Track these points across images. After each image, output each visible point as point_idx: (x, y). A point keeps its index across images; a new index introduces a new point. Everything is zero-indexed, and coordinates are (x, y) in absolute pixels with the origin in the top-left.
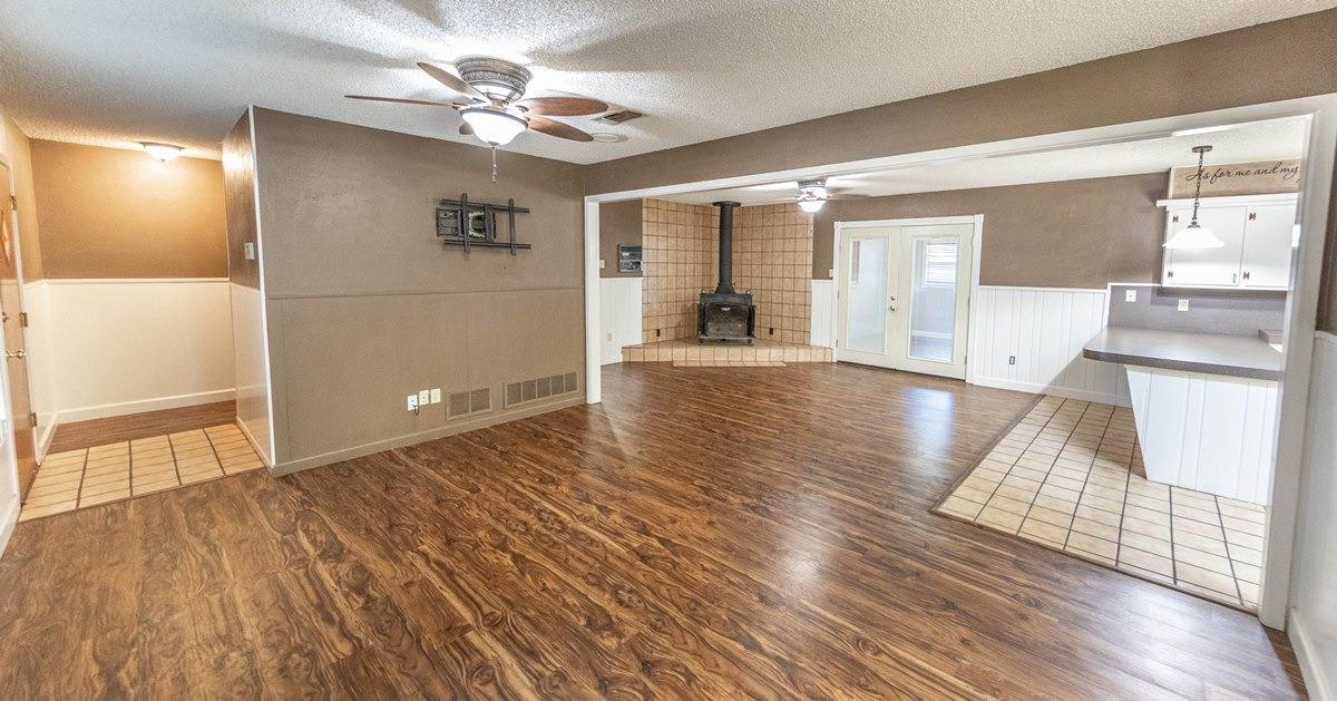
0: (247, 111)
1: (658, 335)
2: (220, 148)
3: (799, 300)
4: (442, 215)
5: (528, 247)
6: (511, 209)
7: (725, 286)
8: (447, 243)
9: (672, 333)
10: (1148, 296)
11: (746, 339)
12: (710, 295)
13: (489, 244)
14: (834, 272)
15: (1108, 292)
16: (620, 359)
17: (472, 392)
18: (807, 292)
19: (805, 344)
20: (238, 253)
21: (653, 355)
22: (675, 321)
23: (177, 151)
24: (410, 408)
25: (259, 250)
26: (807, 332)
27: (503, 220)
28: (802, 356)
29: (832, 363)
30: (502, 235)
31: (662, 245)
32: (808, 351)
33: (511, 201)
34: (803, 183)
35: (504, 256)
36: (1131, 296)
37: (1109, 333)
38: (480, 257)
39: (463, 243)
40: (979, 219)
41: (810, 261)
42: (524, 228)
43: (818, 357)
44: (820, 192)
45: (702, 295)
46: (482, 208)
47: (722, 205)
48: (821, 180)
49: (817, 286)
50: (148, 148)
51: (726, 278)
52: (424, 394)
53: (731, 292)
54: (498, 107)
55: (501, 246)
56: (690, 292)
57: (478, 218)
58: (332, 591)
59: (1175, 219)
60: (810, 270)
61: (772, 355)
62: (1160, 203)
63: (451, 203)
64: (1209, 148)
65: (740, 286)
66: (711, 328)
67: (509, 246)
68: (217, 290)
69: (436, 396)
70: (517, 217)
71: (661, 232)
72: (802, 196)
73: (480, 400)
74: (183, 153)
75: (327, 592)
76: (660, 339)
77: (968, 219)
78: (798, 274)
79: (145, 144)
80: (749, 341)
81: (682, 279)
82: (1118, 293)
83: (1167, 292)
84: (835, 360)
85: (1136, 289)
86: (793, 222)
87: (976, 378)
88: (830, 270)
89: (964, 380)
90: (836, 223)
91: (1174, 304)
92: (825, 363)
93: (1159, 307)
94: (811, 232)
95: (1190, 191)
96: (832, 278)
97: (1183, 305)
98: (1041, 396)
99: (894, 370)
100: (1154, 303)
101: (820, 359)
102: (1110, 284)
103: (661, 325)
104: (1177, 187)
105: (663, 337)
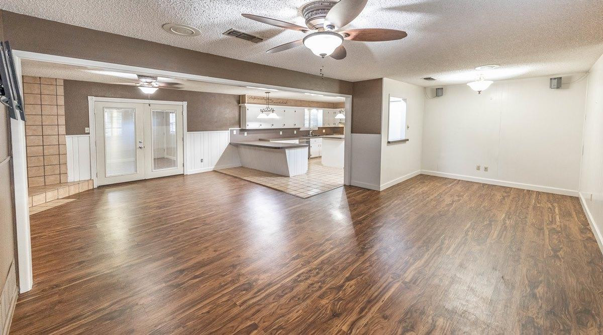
3: (51, 151)
14: (91, 129)
15: (229, 131)
18: (60, 145)
19: (62, 183)
26: (64, 174)
29: (93, 189)
36: (235, 132)
40: (185, 104)
41: (62, 122)
49: (72, 142)
59: (248, 110)
60: (63, 128)
62: (243, 104)
77: (181, 103)
82: (232, 131)
83: (243, 131)
84: (95, 186)
85: (236, 130)
86: (37, 91)
87: (189, 171)
88: (86, 128)
89: (183, 174)
90: (89, 98)
91: (244, 134)
92: (88, 190)
93: (241, 135)
94: (61, 101)
95: (250, 102)
96: (89, 133)
97: (246, 134)
98: (214, 171)
99: (145, 180)
100: (240, 134)
101: (86, 188)
102: (230, 129)
104: (247, 100)
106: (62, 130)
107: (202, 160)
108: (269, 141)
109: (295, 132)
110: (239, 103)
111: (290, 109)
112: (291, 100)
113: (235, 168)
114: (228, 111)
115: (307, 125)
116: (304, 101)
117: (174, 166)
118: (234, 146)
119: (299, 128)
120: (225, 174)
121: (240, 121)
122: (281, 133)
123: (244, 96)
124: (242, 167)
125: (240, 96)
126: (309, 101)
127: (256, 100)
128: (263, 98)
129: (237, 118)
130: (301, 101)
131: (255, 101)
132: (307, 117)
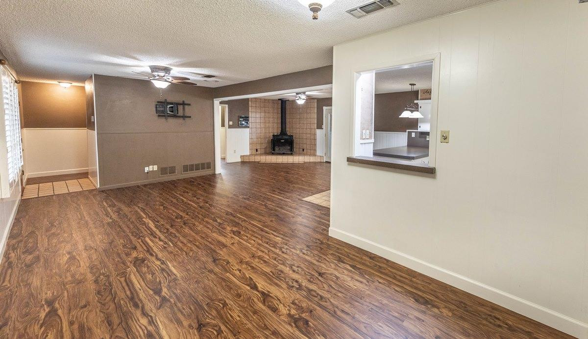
0: (92, 75)
1: (257, 151)
2: (85, 83)
3: (312, 137)
4: (158, 106)
5: (190, 117)
6: (184, 104)
7: (283, 132)
8: (159, 116)
9: (263, 151)
10: (418, 135)
12: (277, 136)
13: (175, 116)
14: (324, 126)
15: (407, 133)
16: (239, 160)
17: (169, 167)
18: (315, 134)
19: (315, 155)
20: (89, 119)
21: (252, 159)
22: (264, 146)
23: (70, 84)
24: (146, 171)
25: (95, 118)
26: (315, 150)
27: (180, 108)
28: (312, 159)
29: (323, 162)
30: (181, 113)
31: (258, 115)
32: (314, 157)
33: (183, 101)
34: (297, 94)
35: (181, 121)
36: (413, 135)
37: (408, 149)
38: (172, 121)
39: (165, 116)
41: (316, 122)
42: (188, 111)
44: (303, 97)
45: (273, 135)
46: (172, 104)
47: (281, 100)
48: (304, 93)
49: (318, 131)
50: (61, 84)
51: (284, 128)
52: (151, 167)
53: (286, 134)
54: (160, 78)
55: (180, 117)
56: (269, 134)
57: (172, 107)
58: (139, 290)
59: (421, 107)
60: (316, 125)
62: (415, 102)
63: (161, 102)
64: (415, 85)
65: (289, 132)
66: (277, 149)
67: (182, 117)
68: (82, 132)
69: (155, 168)
70: (186, 107)
71: (257, 111)
72: (297, 99)
73: (172, 170)
74: (72, 84)
75: (135, 290)
76: (257, 153)
78: (312, 127)
79: (59, 82)
80: (291, 153)
82: (410, 133)
85: (415, 132)
88: (322, 126)
90: (324, 107)
95: (425, 97)
96: (323, 129)
100: (420, 137)
101: (319, 160)
102: (407, 131)
103: (258, 147)
104: (421, 96)
105: (259, 152)
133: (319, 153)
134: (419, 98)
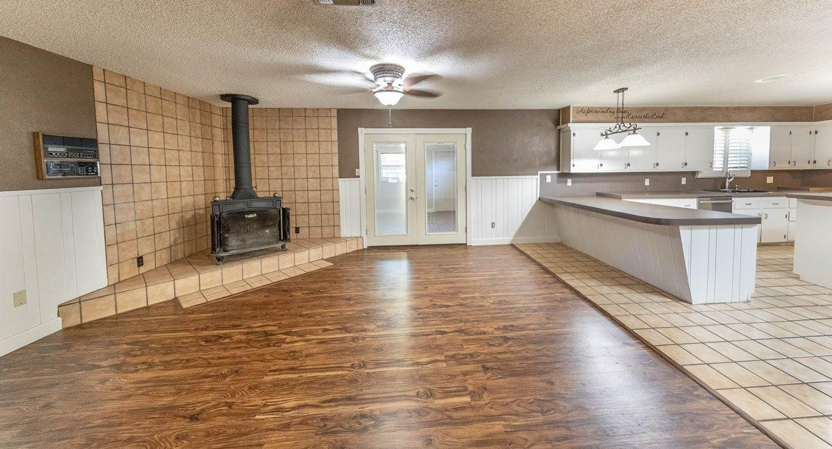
1: (141, 264)
3: (326, 197)
7: (243, 189)
9: (164, 257)
10: (555, 178)
11: (279, 245)
12: (225, 202)
14: (361, 171)
15: (538, 177)
18: (334, 190)
19: (338, 238)
21: (133, 299)
22: (167, 239)
26: (337, 226)
28: (339, 249)
29: (363, 250)
36: (549, 179)
40: (469, 131)
41: (336, 161)
43: (352, 247)
45: (212, 203)
47: (233, 99)
49: (344, 185)
51: (244, 181)
53: (253, 196)
56: (189, 200)
59: (574, 135)
61: (311, 255)
62: (566, 125)
64: (627, 89)
65: (262, 188)
66: (233, 242)
76: (143, 270)
77: (462, 130)
78: (325, 174)
80: (283, 247)
81: (177, 185)
82: (543, 177)
83: (564, 176)
84: (365, 247)
85: (550, 174)
86: (315, 126)
87: (474, 241)
88: (357, 170)
89: (466, 244)
90: (359, 129)
91: (566, 182)
92: (358, 251)
93: (559, 184)
94: (335, 137)
95: (578, 119)
96: (359, 177)
97: (569, 182)
98: (512, 245)
99: (417, 245)
100: (558, 182)
101: (354, 248)
102: (539, 172)
103: (145, 250)
104: (574, 117)
105: (149, 265)
106: (336, 171)
107: (493, 225)
108: (620, 198)
109: (684, 181)
110: (557, 123)
111: (672, 131)
112: (675, 108)
113: (548, 244)
114: (537, 139)
115: (718, 165)
116: (712, 108)
117: (454, 230)
118: (547, 204)
119: (694, 173)
120: (529, 257)
121: (559, 157)
122: (647, 182)
123: (566, 110)
124: (561, 244)
125: (559, 110)
126: (727, 108)
127: (592, 114)
128: (607, 110)
129: (554, 154)
130: (703, 109)
131: (590, 116)
132: (719, 147)
133: (345, 231)
134: (571, 120)
